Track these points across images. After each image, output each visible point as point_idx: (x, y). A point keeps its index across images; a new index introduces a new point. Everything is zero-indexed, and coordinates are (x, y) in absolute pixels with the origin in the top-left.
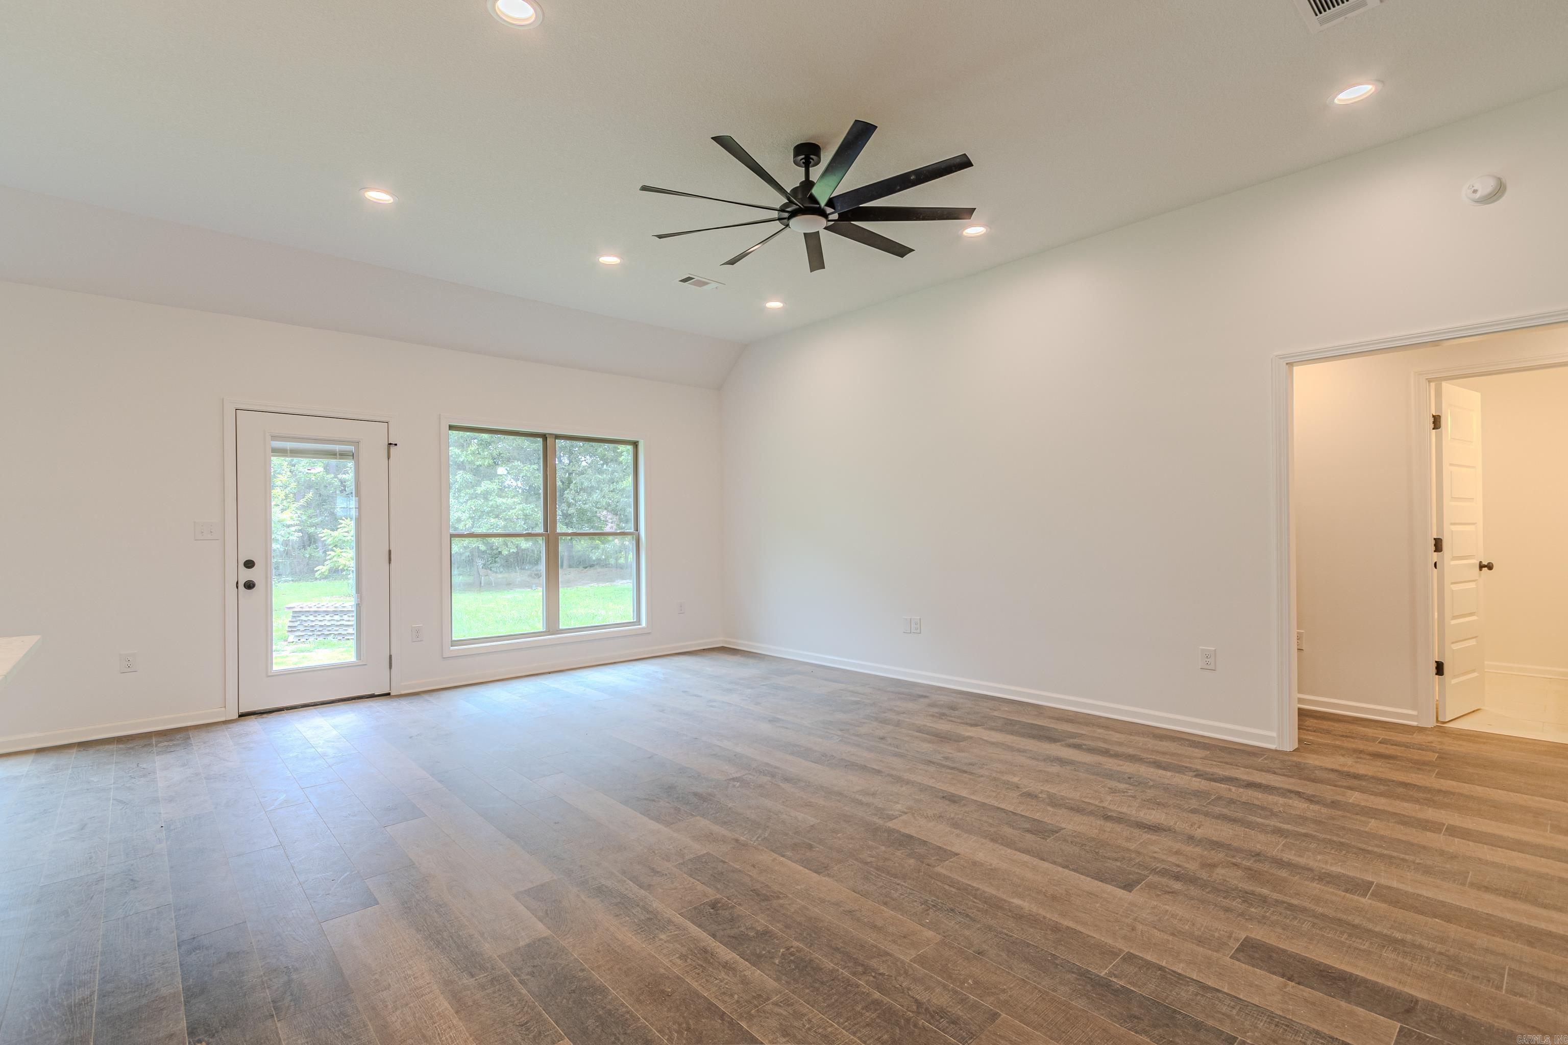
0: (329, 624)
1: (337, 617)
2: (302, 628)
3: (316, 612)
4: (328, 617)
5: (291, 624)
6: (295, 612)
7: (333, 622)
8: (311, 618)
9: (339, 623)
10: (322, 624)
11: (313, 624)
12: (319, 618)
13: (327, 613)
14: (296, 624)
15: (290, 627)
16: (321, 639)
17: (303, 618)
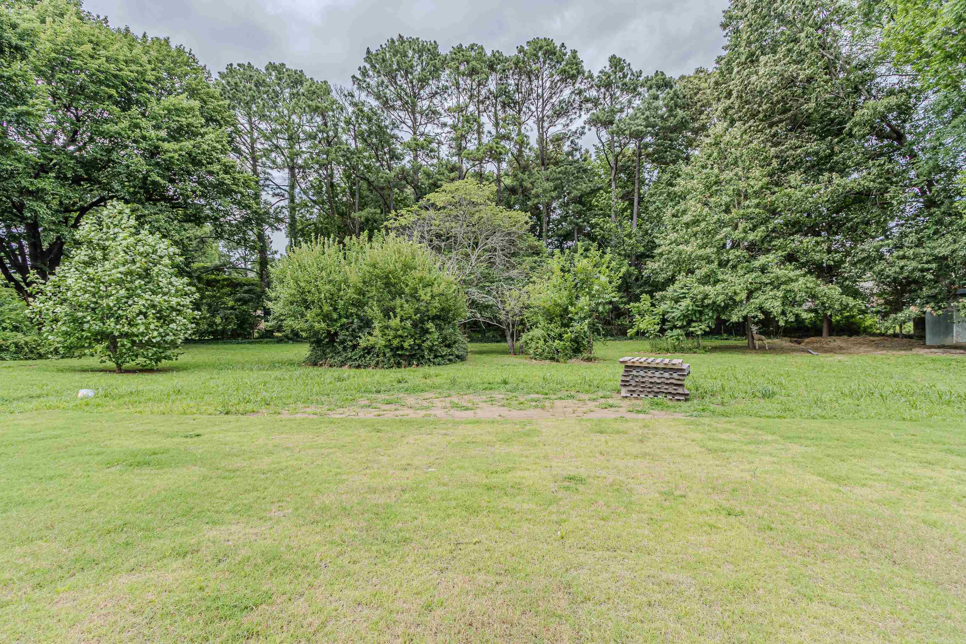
0: (659, 381)
1: (666, 375)
2: (634, 384)
3: (646, 368)
4: (657, 374)
5: (624, 379)
6: (627, 367)
7: (663, 380)
8: (642, 373)
9: (668, 382)
10: (652, 380)
11: (644, 380)
12: (649, 374)
13: (657, 369)
14: (628, 379)
15: (623, 381)
16: (651, 396)
17: (634, 373)
